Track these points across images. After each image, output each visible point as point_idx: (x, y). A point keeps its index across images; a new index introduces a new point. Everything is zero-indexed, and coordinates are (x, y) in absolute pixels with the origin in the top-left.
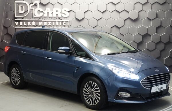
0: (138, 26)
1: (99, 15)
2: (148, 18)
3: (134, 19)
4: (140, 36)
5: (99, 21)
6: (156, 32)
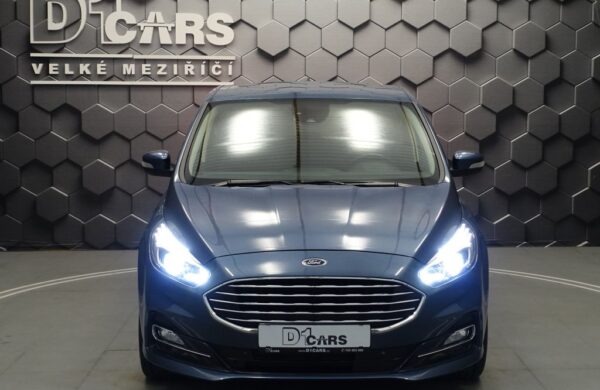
0: (484, 81)
1: (342, 40)
2: (515, 50)
3: (466, 53)
4: (489, 114)
5: (342, 61)
6: (546, 103)
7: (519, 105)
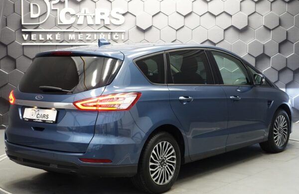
0: (249, 41)
1: (179, 21)
2: (264, 26)
3: (240, 28)
4: (252, 57)
5: (178, 32)
6: (279, 52)
7: (266, 53)
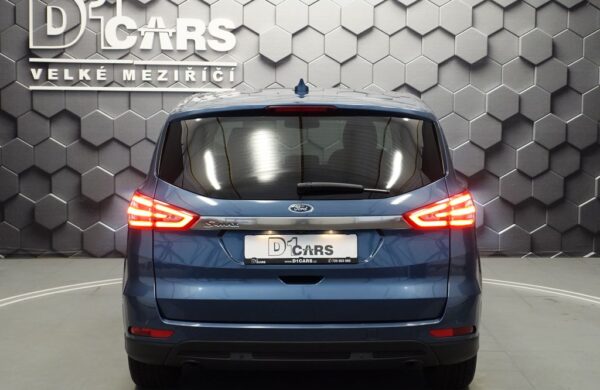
0: (489, 89)
1: (346, 46)
2: (521, 58)
3: (472, 60)
4: (495, 122)
5: (345, 67)
6: (552, 111)
7: (525, 113)
